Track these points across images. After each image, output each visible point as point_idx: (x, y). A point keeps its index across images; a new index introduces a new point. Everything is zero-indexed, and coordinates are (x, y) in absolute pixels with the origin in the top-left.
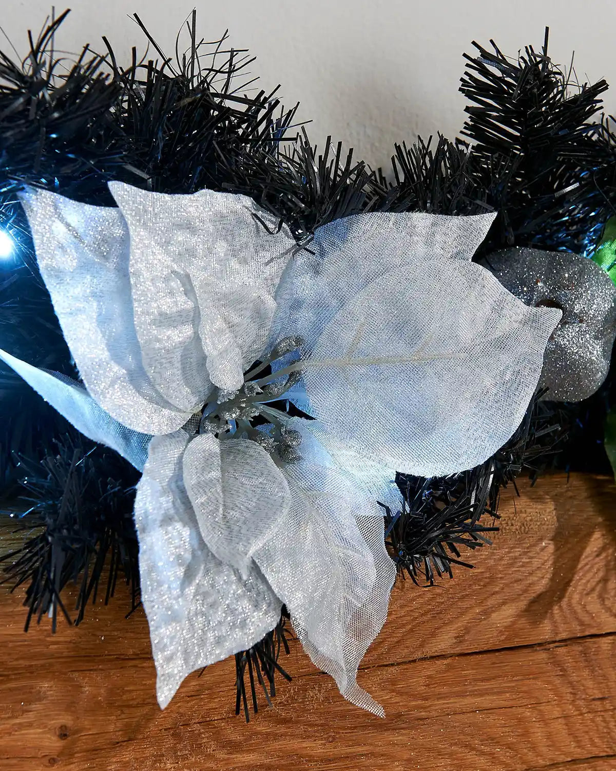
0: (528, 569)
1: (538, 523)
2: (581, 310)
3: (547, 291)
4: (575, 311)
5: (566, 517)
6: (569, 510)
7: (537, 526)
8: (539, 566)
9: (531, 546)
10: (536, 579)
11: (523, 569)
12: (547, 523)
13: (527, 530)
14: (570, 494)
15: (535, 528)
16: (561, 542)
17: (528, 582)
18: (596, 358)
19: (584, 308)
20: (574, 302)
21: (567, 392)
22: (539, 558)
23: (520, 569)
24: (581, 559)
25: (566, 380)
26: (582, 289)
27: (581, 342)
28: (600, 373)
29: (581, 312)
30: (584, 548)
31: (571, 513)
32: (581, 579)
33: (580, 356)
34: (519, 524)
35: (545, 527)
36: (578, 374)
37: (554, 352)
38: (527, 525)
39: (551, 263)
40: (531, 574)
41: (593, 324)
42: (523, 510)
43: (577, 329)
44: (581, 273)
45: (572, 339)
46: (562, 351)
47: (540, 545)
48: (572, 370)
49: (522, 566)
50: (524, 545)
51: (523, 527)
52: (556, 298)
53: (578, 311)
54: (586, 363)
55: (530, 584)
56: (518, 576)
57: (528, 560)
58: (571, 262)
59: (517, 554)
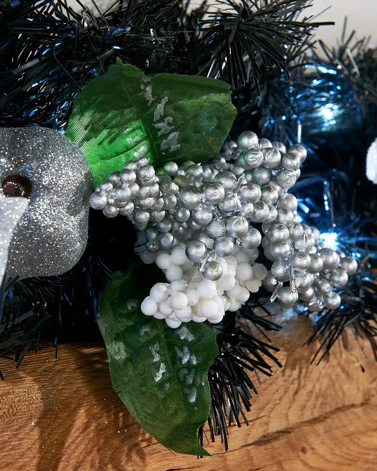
0: (18, 451)
1: (27, 403)
2: (50, 181)
3: (11, 166)
4: (43, 183)
5: (55, 392)
6: (57, 385)
7: (25, 406)
8: (30, 446)
9: (20, 428)
10: (28, 459)
11: (13, 452)
12: (36, 401)
13: (15, 411)
14: (59, 367)
15: (24, 408)
16: (50, 418)
17: (20, 464)
18: (72, 228)
19: (52, 179)
20: (41, 174)
21: (48, 267)
22: (29, 439)
23: (10, 452)
24: (72, 433)
25: (44, 255)
26: (48, 160)
27: (54, 214)
28: (79, 243)
29: (50, 184)
30: (74, 421)
31: (60, 387)
32: (74, 452)
33: (55, 229)
34: (7, 407)
35: (34, 406)
36: (56, 246)
37: (27, 228)
38: (15, 407)
39: (14, 138)
40: (22, 456)
41: (64, 194)
42: (11, 391)
43: (48, 202)
44: (46, 143)
45: (44, 212)
46: (35, 226)
47: (30, 425)
48: (49, 244)
49: (13, 449)
50: (12, 428)
51: (11, 410)
52: (23, 172)
53: (46, 183)
54: (62, 234)
55: (21, 466)
56: (9, 460)
57: (18, 442)
58: (34, 135)
59: (6, 438)
